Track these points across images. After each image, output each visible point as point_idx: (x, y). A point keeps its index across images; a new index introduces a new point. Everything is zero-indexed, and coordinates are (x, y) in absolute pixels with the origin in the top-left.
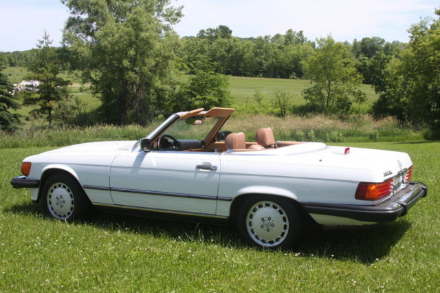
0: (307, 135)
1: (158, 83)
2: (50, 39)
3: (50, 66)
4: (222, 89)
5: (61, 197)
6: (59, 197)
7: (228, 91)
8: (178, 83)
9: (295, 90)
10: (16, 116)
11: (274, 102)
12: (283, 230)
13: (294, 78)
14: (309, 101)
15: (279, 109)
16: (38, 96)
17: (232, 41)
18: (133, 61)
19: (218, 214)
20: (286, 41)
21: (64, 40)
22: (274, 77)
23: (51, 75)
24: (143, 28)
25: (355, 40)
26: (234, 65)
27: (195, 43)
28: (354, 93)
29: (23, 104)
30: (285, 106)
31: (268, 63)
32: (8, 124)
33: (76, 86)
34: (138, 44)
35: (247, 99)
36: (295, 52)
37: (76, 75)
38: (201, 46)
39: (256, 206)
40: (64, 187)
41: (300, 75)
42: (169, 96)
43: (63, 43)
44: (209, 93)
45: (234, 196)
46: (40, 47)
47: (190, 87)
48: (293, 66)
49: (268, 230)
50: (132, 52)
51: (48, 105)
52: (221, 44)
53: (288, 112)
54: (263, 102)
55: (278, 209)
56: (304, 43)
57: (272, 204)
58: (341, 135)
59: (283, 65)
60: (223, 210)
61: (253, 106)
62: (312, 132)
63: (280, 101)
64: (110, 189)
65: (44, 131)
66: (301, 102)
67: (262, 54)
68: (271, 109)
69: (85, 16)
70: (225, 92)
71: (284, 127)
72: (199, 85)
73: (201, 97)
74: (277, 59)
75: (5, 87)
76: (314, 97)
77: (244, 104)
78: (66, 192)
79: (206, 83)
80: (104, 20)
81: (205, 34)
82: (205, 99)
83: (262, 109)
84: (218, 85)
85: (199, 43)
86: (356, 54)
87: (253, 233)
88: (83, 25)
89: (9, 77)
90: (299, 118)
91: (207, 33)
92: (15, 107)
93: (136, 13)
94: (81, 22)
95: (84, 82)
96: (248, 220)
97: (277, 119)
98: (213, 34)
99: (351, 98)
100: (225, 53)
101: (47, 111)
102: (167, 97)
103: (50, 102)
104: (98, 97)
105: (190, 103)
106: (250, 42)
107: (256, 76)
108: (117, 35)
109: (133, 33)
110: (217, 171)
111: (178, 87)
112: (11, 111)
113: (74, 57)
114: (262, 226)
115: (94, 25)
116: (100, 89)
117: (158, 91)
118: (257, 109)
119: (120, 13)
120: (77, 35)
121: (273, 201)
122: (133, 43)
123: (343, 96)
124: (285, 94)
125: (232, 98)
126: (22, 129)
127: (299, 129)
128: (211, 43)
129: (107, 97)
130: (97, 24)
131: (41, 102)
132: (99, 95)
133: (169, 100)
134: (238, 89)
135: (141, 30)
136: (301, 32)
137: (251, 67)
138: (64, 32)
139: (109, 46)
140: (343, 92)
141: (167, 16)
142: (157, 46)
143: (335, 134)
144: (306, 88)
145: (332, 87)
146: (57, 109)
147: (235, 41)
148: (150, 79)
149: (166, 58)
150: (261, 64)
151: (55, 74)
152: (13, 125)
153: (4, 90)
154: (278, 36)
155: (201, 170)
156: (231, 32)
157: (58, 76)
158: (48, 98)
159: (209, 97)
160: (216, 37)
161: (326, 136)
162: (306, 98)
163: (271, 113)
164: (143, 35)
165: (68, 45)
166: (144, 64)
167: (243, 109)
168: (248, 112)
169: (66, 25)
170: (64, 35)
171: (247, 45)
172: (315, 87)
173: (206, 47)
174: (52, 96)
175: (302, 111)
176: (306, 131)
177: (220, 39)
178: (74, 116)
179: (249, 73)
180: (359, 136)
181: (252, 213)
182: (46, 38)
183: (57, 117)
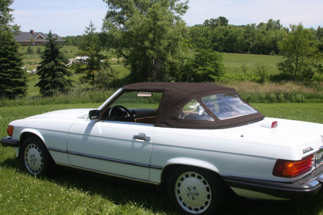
0: (278, 97)
1: (170, 58)
2: (94, 27)
3: (94, 46)
4: (218, 62)
5: (34, 155)
6: (32, 156)
7: (222, 64)
8: (186, 58)
9: (272, 63)
10: (69, 81)
11: (256, 72)
12: (207, 200)
13: (272, 55)
14: (282, 72)
15: (260, 77)
16: (84, 67)
17: (228, 27)
18: (152, 42)
19: (151, 180)
20: (267, 28)
21: (104, 27)
22: (258, 53)
23: (94, 52)
24: (159, 18)
25: (319, 26)
26: (229, 45)
27: (201, 29)
28: (316, 66)
29: (75, 73)
30: (263, 75)
31: (254, 44)
32: (64, 86)
33: (115, 59)
34: (156, 30)
35: (237, 69)
36: (273, 36)
37: (112, 51)
38: (206, 31)
39: (183, 175)
40: (36, 148)
41: (277, 52)
42: (180, 67)
43: (102, 29)
44: (208, 65)
45: (164, 166)
46: (87, 32)
47: (194, 61)
48: (272, 46)
49: (193, 199)
50: (151, 36)
51: (92, 73)
52: (220, 30)
53: (266, 79)
54: (248, 72)
55: (202, 179)
56: (280, 29)
57: (197, 175)
58: (303, 97)
59: (265, 45)
60: (155, 178)
61: (241, 74)
62: (282, 95)
63: (260, 71)
64: (67, 152)
65: (88, 92)
66: (276, 72)
67: (249, 37)
68: (253, 77)
69: (119, 10)
70: (220, 64)
71: (261, 91)
72: (201, 59)
73: (202, 68)
74: (260, 41)
75: (61, 60)
76: (286, 69)
77: (234, 74)
78: (38, 152)
79: (206, 58)
80: (132, 13)
81: (209, 23)
82: (205, 69)
83: (247, 77)
84: (215, 59)
85: (205, 29)
86: (319, 37)
87: (181, 200)
88: (117, 16)
89: (65, 54)
90: (274, 84)
91: (211, 22)
92: (69, 74)
93: (154, 8)
94: (116, 14)
95: (119, 57)
96: (177, 188)
97: (258, 84)
98: (215, 23)
99: (314, 70)
100: (223, 37)
101: (91, 78)
102: (178, 68)
103: (94, 71)
104: (128, 68)
105: (194, 72)
106: (241, 28)
107: (245, 53)
108: (141, 24)
109: (152, 22)
110: (150, 142)
111: (186, 61)
112: (66, 77)
113: (111, 39)
114: (188, 195)
115: (125, 16)
116: (129, 62)
117: (171, 64)
118: (243, 77)
119: (143, 7)
120: (113, 23)
121: (197, 172)
122: (152, 29)
123: (307, 68)
124: (264, 67)
125: (225, 69)
126: (73, 90)
127: (272, 92)
128: (213, 29)
129: (134, 68)
130: (127, 16)
131: (87, 71)
132: (129, 66)
133: (179, 70)
134: (230, 62)
135: (158, 20)
136: (278, 21)
137: (241, 46)
138: (105, 21)
139: (135, 31)
140: (307, 65)
141: (178, 10)
142: (170, 31)
143: (299, 96)
144: (280, 62)
145: (299, 62)
146: (98, 76)
147: (230, 28)
148: (165, 55)
149: (176, 40)
150: (249, 44)
151: (97, 52)
152: (66, 87)
153: (61, 63)
154: (262, 24)
155: (137, 140)
156: (227, 21)
157: (100, 53)
158: (93, 69)
159: (208, 68)
160: (217, 25)
161: (292, 98)
162: (280, 69)
163: (254, 80)
164: (159, 23)
165: (107, 31)
166: (160, 44)
167: (233, 77)
168: (237, 79)
169: (106, 16)
170: (104, 24)
171: (239, 30)
172: (287, 61)
173: (209, 32)
174: (95, 67)
175: (276, 79)
176: (278, 94)
177: (220, 27)
178: (110, 81)
179: (240, 51)
180: (318, 98)
181: (180, 182)
182: (92, 26)
183: (98, 82)
